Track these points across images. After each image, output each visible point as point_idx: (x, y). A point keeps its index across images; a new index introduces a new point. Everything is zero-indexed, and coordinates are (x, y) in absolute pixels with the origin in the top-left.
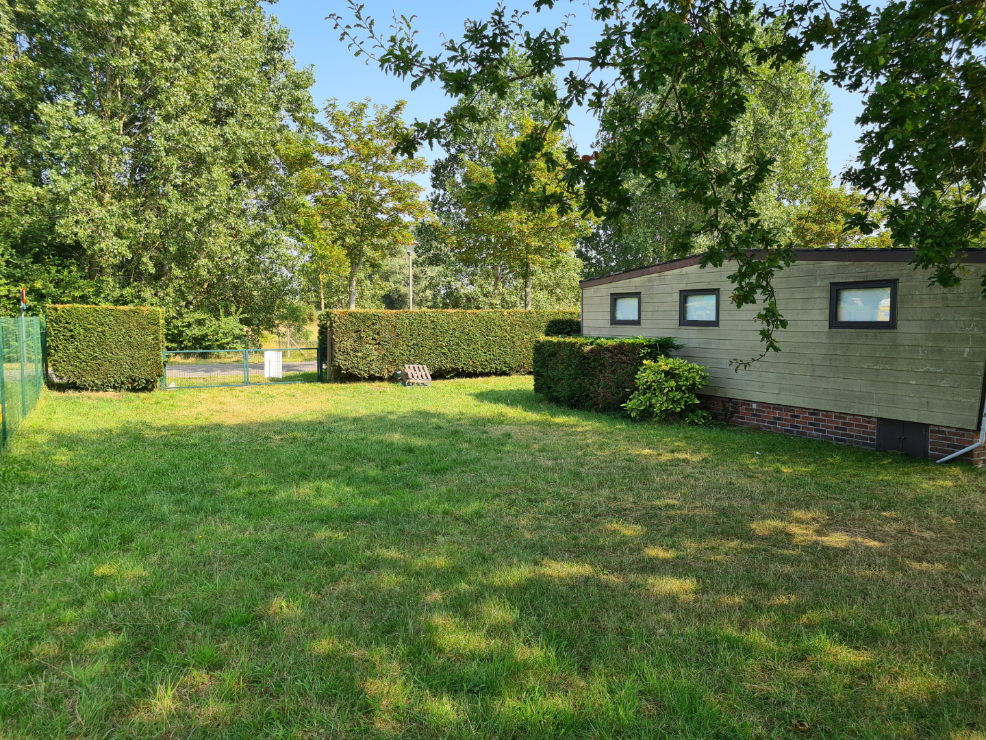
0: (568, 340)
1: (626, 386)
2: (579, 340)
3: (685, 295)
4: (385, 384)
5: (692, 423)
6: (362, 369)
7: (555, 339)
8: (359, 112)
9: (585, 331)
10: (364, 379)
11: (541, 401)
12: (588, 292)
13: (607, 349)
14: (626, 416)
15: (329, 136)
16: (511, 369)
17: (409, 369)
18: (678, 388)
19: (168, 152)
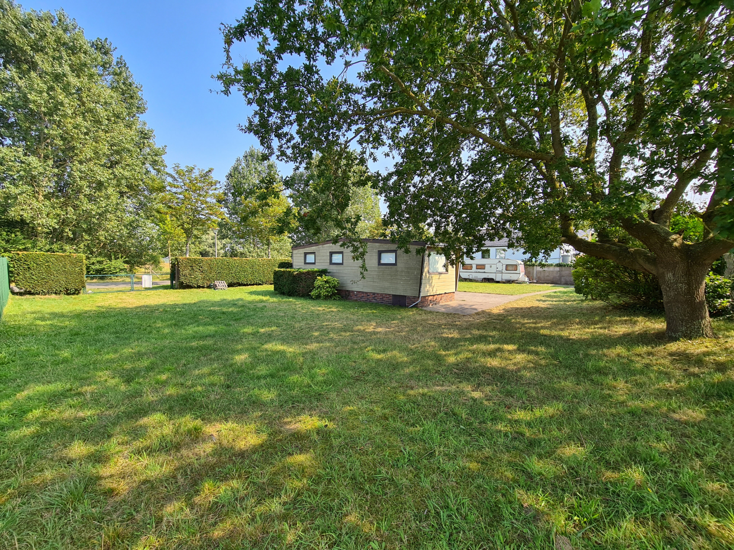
0: (288, 270)
1: (311, 287)
2: (292, 270)
3: (331, 253)
4: (205, 289)
5: (334, 299)
6: (194, 282)
7: (282, 270)
8: (190, 171)
9: (294, 267)
10: (195, 287)
11: (276, 294)
12: (295, 252)
13: (303, 273)
14: (311, 298)
15: (175, 179)
16: (263, 282)
17: (217, 283)
18: (330, 287)
19: (81, 178)
